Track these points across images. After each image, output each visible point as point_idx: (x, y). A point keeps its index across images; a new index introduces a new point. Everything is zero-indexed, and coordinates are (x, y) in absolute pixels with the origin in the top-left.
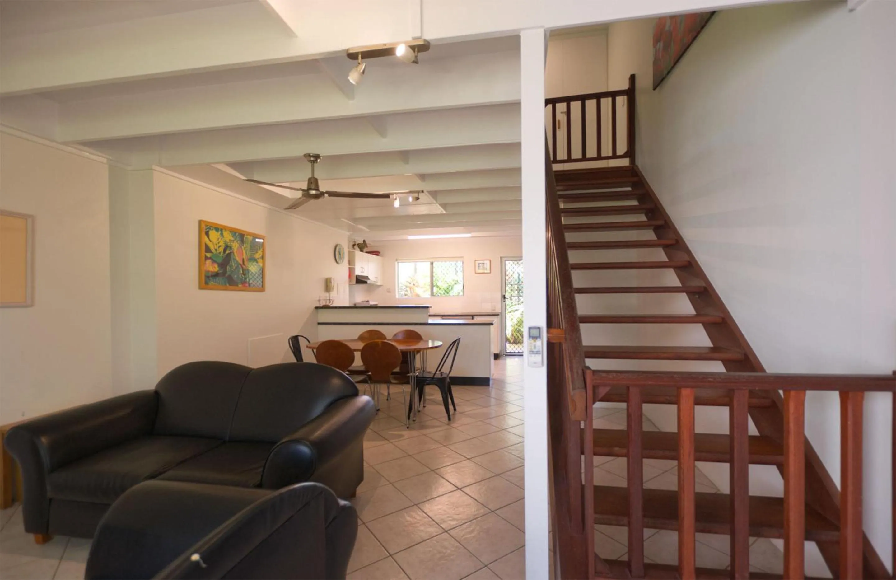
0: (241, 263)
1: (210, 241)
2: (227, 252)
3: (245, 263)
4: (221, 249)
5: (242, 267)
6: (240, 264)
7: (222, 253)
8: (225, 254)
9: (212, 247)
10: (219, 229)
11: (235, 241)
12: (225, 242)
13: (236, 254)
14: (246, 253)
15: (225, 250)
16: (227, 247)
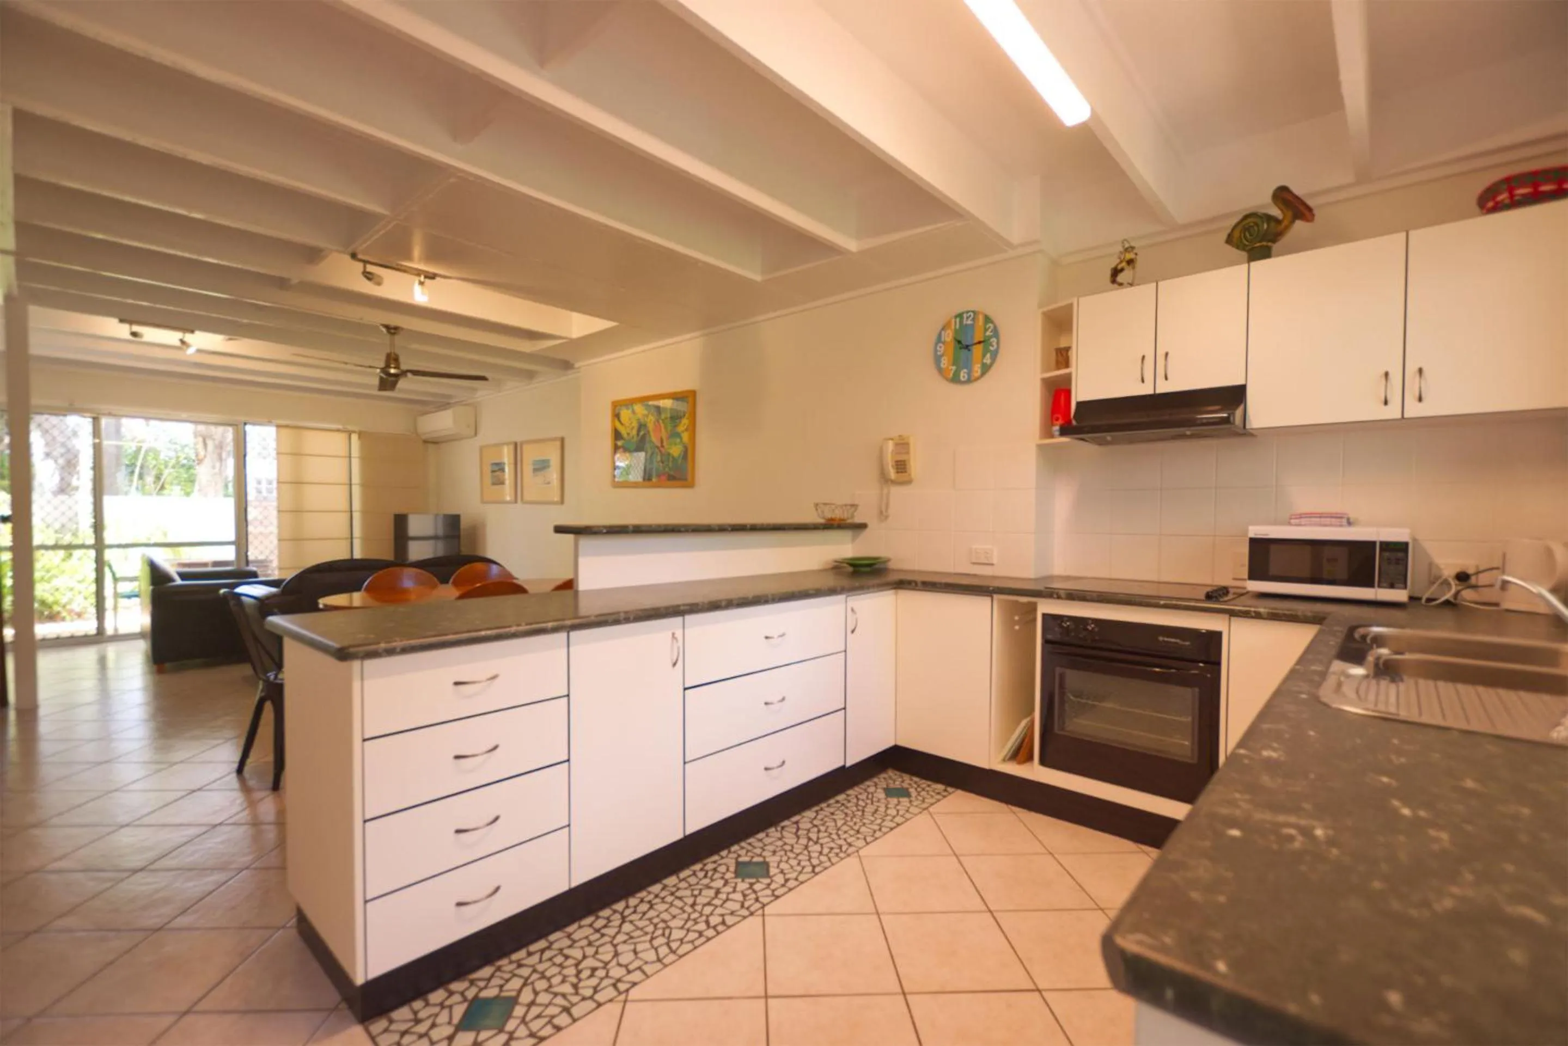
0: (659, 445)
1: (622, 424)
2: (642, 433)
3: (665, 444)
4: (634, 432)
5: (660, 451)
6: (658, 447)
7: (635, 437)
8: (640, 437)
9: (623, 431)
10: (630, 403)
11: (650, 416)
12: (638, 420)
13: (652, 433)
14: (666, 428)
15: (639, 431)
16: (642, 426)
